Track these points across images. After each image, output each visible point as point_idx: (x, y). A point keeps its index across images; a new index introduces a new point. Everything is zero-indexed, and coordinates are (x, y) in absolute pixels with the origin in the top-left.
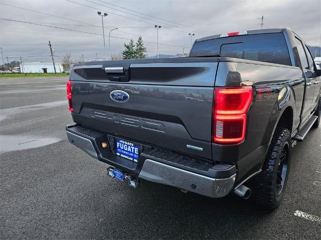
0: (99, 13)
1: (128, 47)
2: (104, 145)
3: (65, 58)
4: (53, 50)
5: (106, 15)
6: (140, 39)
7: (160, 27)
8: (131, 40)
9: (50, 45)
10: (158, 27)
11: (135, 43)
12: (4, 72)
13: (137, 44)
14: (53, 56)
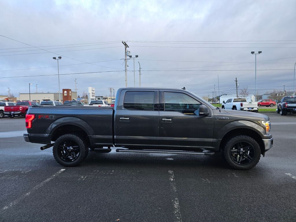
3: (243, 91)
9: (236, 81)
14: (237, 90)
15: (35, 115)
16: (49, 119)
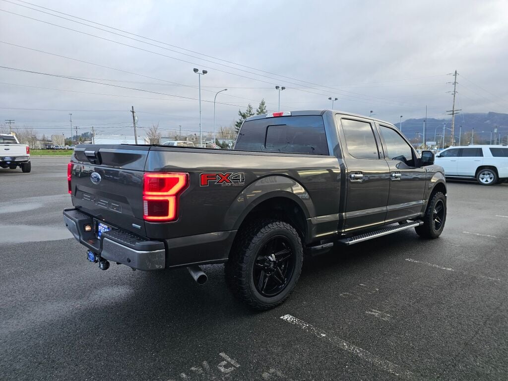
0: (196, 70)
1: (244, 116)
2: (88, 228)
3: (151, 131)
4: (136, 118)
5: (205, 72)
6: (263, 104)
7: (283, 88)
8: (249, 106)
9: (133, 112)
10: (280, 88)
11: (254, 111)
12: (70, 147)
13: (258, 111)
14: (135, 127)
15: (191, 174)
16: (230, 184)
